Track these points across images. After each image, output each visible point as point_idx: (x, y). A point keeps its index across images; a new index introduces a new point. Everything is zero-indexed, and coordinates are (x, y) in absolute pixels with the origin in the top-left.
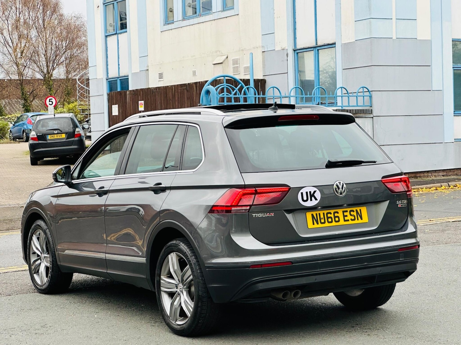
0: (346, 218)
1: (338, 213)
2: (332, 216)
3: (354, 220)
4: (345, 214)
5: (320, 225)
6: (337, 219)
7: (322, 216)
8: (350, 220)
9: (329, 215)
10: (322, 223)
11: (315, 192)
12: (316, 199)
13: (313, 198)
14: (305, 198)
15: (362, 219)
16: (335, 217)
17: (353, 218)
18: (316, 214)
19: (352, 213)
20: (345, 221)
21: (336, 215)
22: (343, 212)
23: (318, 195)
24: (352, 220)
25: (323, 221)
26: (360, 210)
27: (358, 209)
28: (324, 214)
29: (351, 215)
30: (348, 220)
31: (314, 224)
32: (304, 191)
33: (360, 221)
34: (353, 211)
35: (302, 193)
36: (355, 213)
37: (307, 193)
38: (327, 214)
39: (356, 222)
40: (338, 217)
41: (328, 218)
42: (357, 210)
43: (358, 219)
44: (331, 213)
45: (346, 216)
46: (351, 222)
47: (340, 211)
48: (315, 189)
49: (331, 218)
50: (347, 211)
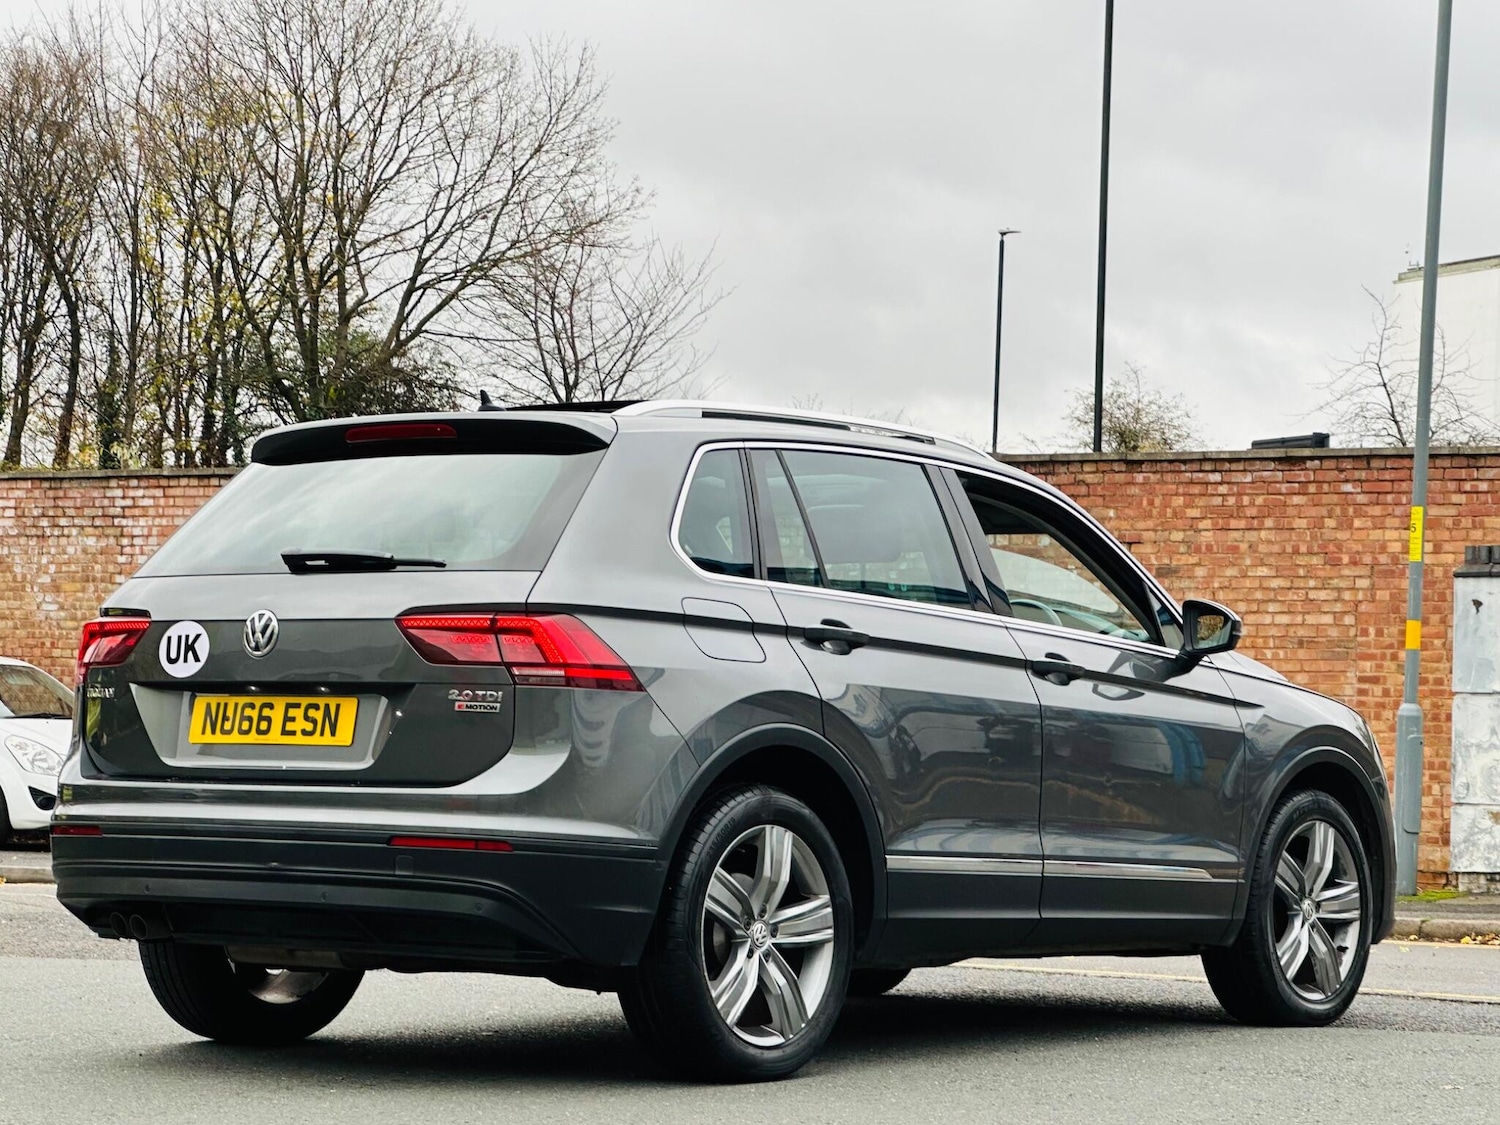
0: (290, 726)
1: (271, 706)
2: (254, 714)
3: (311, 733)
4: (292, 712)
5: (219, 738)
6: (264, 725)
7: (230, 713)
8: (299, 733)
9: (248, 712)
10: (224, 732)
11: (198, 636)
12: (197, 659)
13: (190, 654)
14: (173, 655)
15: (333, 733)
16: (261, 718)
17: (309, 727)
18: (219, 705)
19: (312, 713)
20: (284, 732)
21: (266, 712)
22: (289, 706)
23: (203, 648)
24: (305, 733)
25: (228, 726)
26: (338, 706)
27: (333, 702)
28: (236, 705)
29: (307, 718)
30: (293, 733)
31: (203, 733)
32: (173, 632)
33: (327, 740)
34: (317, 707)
35: (169, 638)
36: (318, 715)
37: (180, 638)
38: (246, 706)
39: (316, 740)
40: (269, 720)
41: (243, 718)
42: (327, 706)
43: (322, 734)
44: (252, 706)
45: (293, 719)
46: (299, 739)
47: (280, 703)
48: (200, 629)
49: (250, 719)
50: (298, 706)
